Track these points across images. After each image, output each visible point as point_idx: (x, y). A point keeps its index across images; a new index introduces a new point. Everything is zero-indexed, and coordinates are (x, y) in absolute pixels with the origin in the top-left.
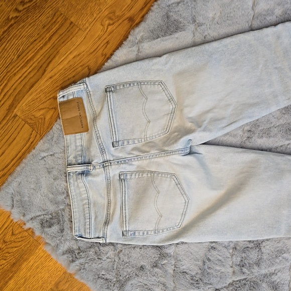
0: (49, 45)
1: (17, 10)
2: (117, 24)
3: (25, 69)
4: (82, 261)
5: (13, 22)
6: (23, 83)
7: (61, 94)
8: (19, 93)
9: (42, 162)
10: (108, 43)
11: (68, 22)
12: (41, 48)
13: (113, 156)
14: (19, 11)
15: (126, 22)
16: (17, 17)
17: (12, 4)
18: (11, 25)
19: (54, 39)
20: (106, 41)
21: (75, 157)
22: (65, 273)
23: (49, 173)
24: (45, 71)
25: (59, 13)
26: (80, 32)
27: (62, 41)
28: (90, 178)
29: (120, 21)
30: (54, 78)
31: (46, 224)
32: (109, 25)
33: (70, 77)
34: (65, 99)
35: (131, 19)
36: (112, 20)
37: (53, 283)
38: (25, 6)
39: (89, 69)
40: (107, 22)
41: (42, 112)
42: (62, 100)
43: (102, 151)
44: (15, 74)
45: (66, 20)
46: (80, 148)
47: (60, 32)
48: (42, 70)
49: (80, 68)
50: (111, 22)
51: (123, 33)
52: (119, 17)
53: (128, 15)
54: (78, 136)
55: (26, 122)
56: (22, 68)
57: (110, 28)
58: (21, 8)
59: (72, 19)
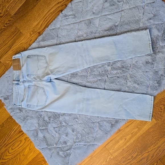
0: (13, 39)
1: (4, 26)
2: (35, 34)
3: (5, 47)
4: (14, 112)
5: (3, 30)
6: (4, 51)
7: (13, 57)
8: (2, 55)
9: (6, 78)
10: (31, 40)
11: (20, 32)
12: (11, 40)
13: (27, 79)
14: (5, 27)
15: (38, 33)
16: (4, 28)
17: (3, 24)
18: (2, 31)
19: (15, 37)
20: (30, 39)
21: (16, 78)
22: (10, 116)
23: (8, 82)
24: (11, 48)
25: (17, 28)
26: (23, 35)
27: (17, 38)
28: (19, 86)
29: (36, 33)
30: (14, 50)
31: (5, 99)
32: (32, 34)
33: (18, 50)
34: (15, 58)
35: (39, 33)
36: (33, 32)
37: (6, 118)
38: (7, 25)
39: (24, 49)
40: (32, 33)
41: (9, 62)
42: (14, 58)
43: (23, 77)
44: (2, 48)
45: (19, 31)
46: (17, 75)
47: (17, 35)
48: (10, 47)
49: (22, 48)
50: (33, 33)
51: (36, 37)
52: (36, 32)
53: (38, 31)
54: (17, 71)
55: (4, 64)
56: (4, 46)
57: (32, 35)
58: (6, 25)
59: (21, 31)
